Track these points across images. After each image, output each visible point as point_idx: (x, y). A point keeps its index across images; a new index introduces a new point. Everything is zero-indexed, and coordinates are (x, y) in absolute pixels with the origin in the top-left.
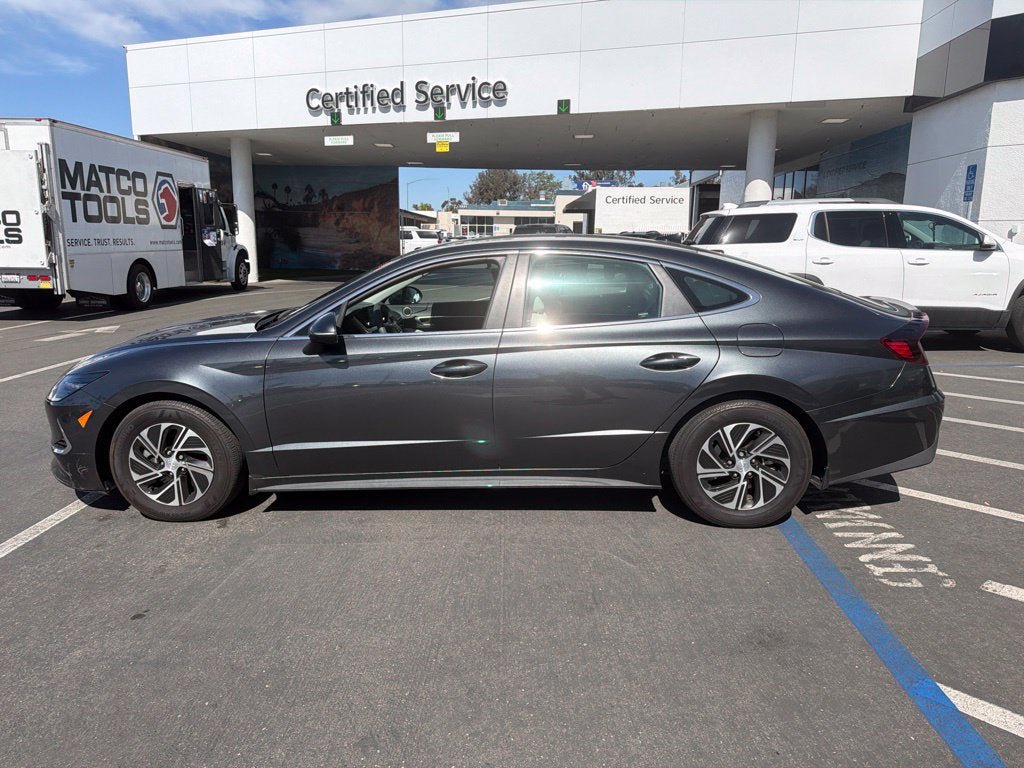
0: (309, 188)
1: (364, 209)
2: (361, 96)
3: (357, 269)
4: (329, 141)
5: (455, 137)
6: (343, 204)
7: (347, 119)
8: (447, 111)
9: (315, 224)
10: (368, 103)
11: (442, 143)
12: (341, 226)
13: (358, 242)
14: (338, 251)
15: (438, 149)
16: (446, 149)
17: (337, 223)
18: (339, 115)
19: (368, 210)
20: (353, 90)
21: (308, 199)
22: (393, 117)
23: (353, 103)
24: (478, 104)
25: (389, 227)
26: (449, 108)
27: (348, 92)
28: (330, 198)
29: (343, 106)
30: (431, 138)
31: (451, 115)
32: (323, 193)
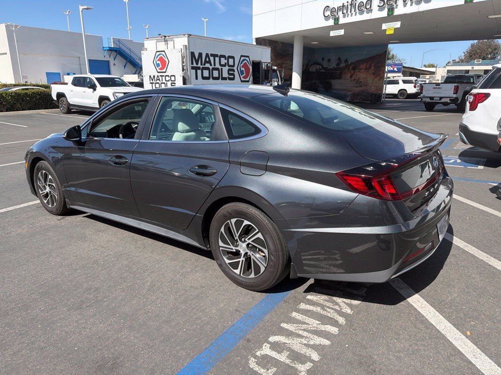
0: (340, 59)
1: (366, 69)
2: (350, 7)
3: (358, 101)
4: (333, 34)
5: (398, 24)
6: (355, 66)
7: (342, 21)
8: (395, 10)
9: (340, 77)
10: (353, 10)
11: (390, 29)
12: (353, 78)
13: (361, 86)
14: (349, 91)
15: (387, 33)
16: (392, 32)
17: (351, 77)
18: (338, 19)
19: (367, 69)
20: (346, 4)
21: (338, 64)
22: (366, 17)
23: (345, 12)
24: (414, 3)
25: (378, 78)
26: (396, 8)
27: (343, 6)
28: (349, 63)
29: (340, 14)
30: (384, 26)
31: (397, 12)
32: (346, 61)
